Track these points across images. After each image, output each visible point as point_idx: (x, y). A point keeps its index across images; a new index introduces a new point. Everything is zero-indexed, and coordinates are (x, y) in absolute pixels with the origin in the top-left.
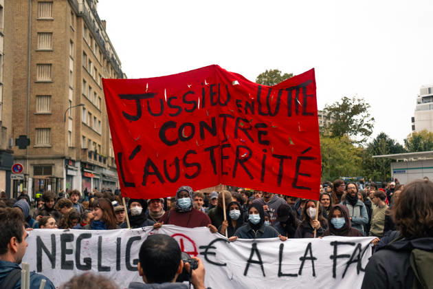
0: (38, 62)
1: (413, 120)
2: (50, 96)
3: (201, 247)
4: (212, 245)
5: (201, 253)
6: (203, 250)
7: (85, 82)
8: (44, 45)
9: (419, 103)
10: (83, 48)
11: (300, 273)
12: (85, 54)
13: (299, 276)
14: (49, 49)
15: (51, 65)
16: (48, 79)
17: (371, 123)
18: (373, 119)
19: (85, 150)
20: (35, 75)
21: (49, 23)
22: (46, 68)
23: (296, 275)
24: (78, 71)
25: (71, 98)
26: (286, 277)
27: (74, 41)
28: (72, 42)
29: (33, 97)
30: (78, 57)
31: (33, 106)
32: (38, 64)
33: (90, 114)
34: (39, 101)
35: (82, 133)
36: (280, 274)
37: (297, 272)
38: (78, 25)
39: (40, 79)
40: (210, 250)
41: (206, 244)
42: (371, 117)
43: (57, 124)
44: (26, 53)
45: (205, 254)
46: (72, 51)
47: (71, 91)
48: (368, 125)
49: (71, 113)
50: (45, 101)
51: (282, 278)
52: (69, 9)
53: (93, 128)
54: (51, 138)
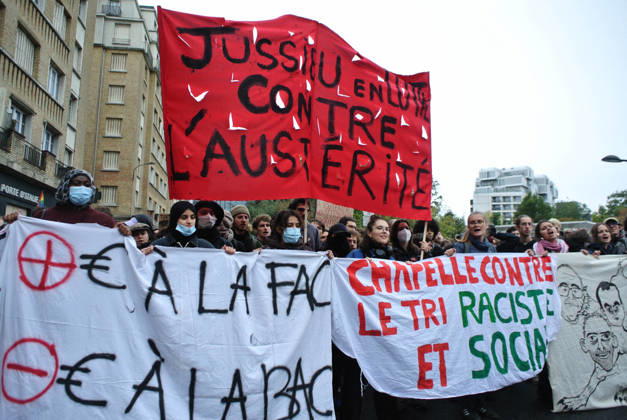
0: (108, 116)
1: (472, 202)
2: (119, 152)
3: (84, 257)
4: (104, 255)
5: (83, 267)
6: (87, 262)
7: (154, 140)
8: (115, 98)
9: (478, 186)
10: (154, 106)
11: (232, 308)
12: (156, 112)
13: (230, 312)
14: (120, 102)
15: (121, 119)
16: (117, 134)
17: (438, 201)
18: (441, 197)
19: (152, 212)
20: (104, 129)
21: (122, 76)
22: (116, 122)
23: (225, 312)
24: (148, 129)
25: (140, 155)
26: (210, 314)
27: (146, 96)
28: (144, 98)
29: (100, 152)
30: (150, 114)
31: (99, 162)
32: (108, 119)
33: (157, 175)
34: (106, 156)
35: (150, 194)
36: (201, 310)
37: (228, 307)
38: (151, 81)
39: (108, 134)
40: (99, 262)
41: (95, 251)
42: (438, 195)
43: (124, 182)
44: (96, 105)
45: (89, 268)
46: (144, 107)
47: (140, 149)
48: (436, 203)
49: (139, 172)
50: (113, 157)
51: (205, 315)
52: (144, 63)
53: (160, 190)
54: (117, 198)
